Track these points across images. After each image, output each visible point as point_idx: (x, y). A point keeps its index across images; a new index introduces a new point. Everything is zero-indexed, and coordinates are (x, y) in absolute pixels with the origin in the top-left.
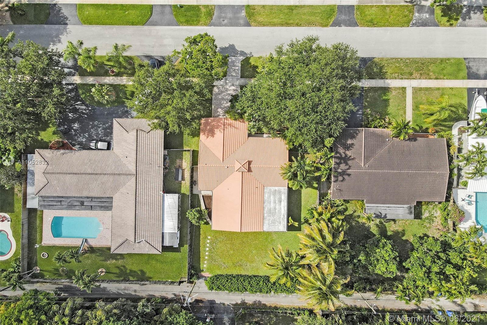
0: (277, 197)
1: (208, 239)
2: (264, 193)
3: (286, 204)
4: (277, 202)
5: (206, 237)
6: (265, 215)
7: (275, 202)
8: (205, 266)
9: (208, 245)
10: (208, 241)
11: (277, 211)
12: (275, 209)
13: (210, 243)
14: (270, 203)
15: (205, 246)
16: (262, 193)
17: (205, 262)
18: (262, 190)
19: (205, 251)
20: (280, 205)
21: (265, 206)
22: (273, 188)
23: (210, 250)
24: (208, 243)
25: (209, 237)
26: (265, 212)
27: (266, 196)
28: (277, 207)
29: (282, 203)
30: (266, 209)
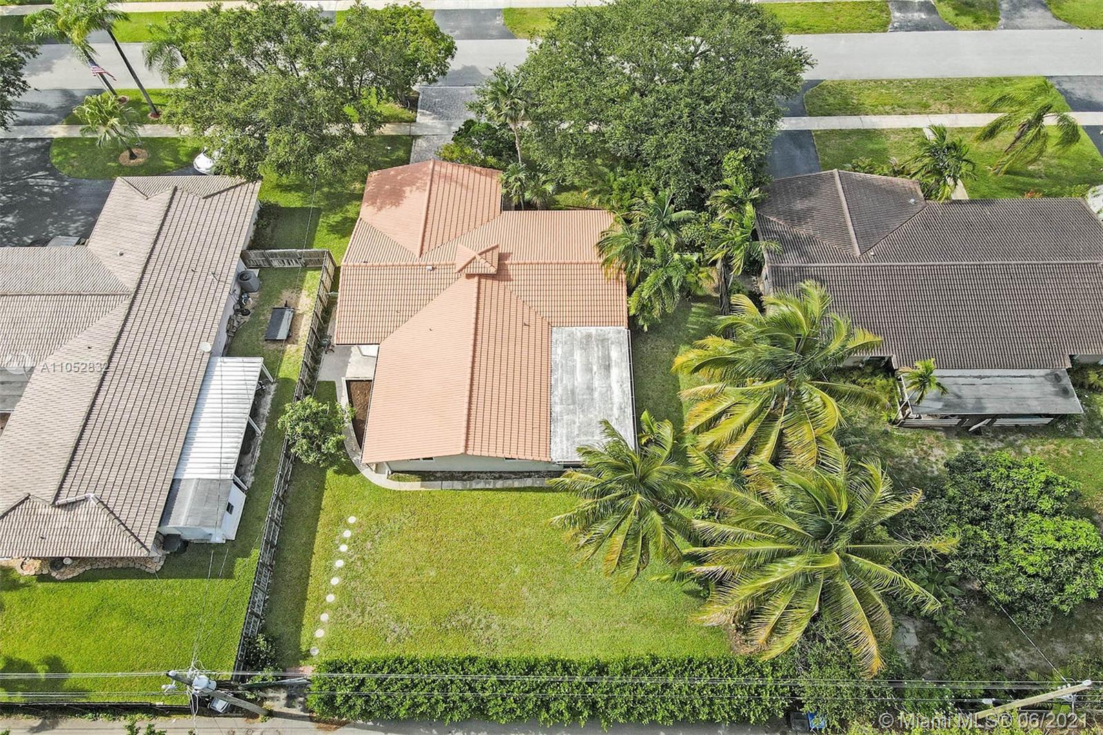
0: (596, 353)
1: (348, 526)
2: (549, 341)
3: (626, 374)
4: (595, 368)
5: (341, 521)
6: (557, 409)
7: (588, 369)
8: (320, 633)
9: (344, 548)
10: (347, 534)
11: (596, 395)
12: (590, 389)
13: (353, 541)
14: (572, 372)
15: (331, 555)
16: (545, 341)
17: (324, 617)
18: (545, 336)
19: (329, 570)
20: (608, 376)
21: (557, 380)
22: (580, 331)
23: (348, 567)
24: (344, 541)
25: (352, 520)
26: (556, 399)
27: (558, 352)
28: (596, 383)
29: (614, 371)
30: (558, 392)
